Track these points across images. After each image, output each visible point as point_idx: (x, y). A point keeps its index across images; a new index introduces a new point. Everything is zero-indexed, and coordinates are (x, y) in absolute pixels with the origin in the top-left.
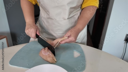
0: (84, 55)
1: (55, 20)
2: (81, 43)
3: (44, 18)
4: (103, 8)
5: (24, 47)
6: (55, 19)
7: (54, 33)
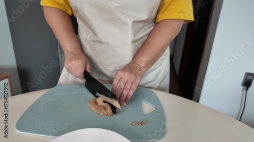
0: (163, 109)
1: (106, 44)
2: (158, 89)
3: (86, 40)
4: (201, 22)
5: (43, 96)
6: (108, 43)
7: (106, 69)
